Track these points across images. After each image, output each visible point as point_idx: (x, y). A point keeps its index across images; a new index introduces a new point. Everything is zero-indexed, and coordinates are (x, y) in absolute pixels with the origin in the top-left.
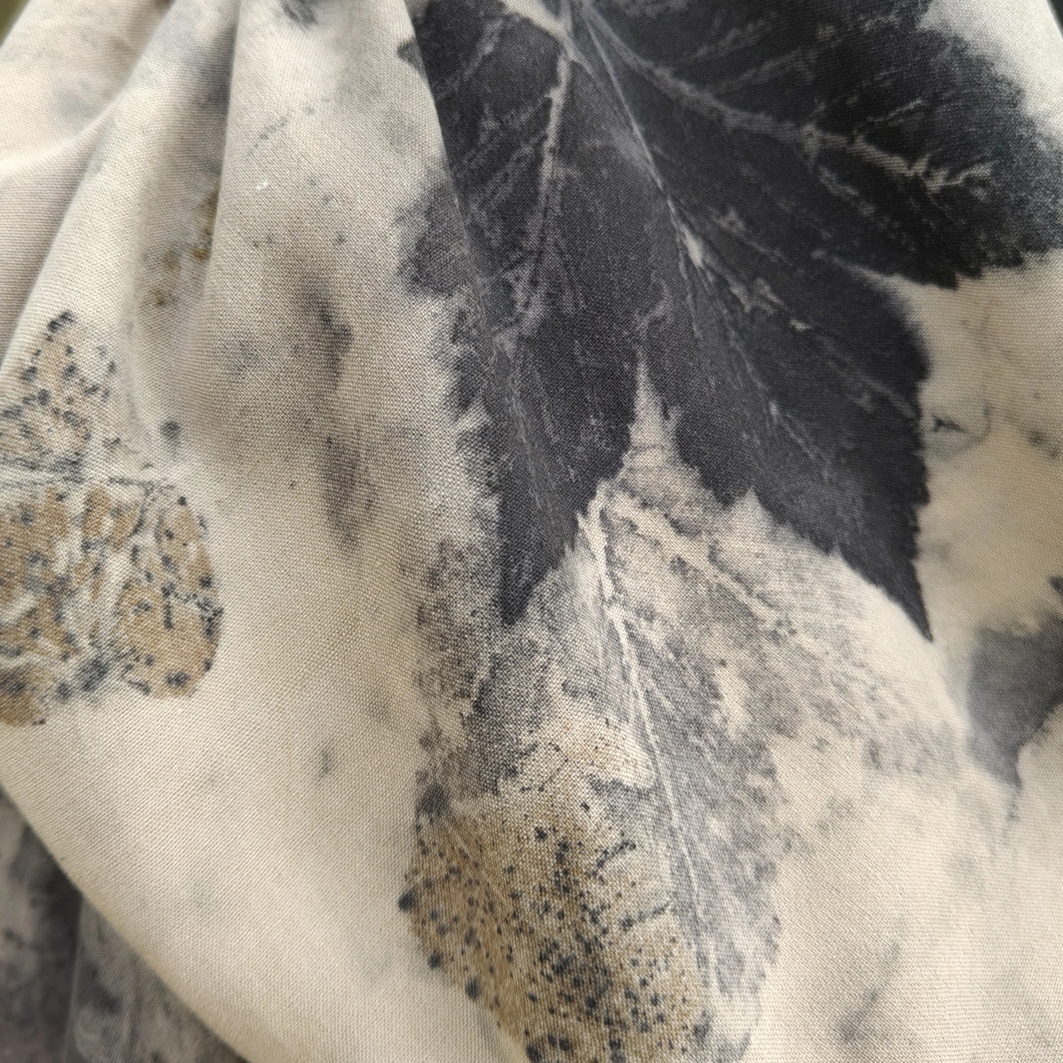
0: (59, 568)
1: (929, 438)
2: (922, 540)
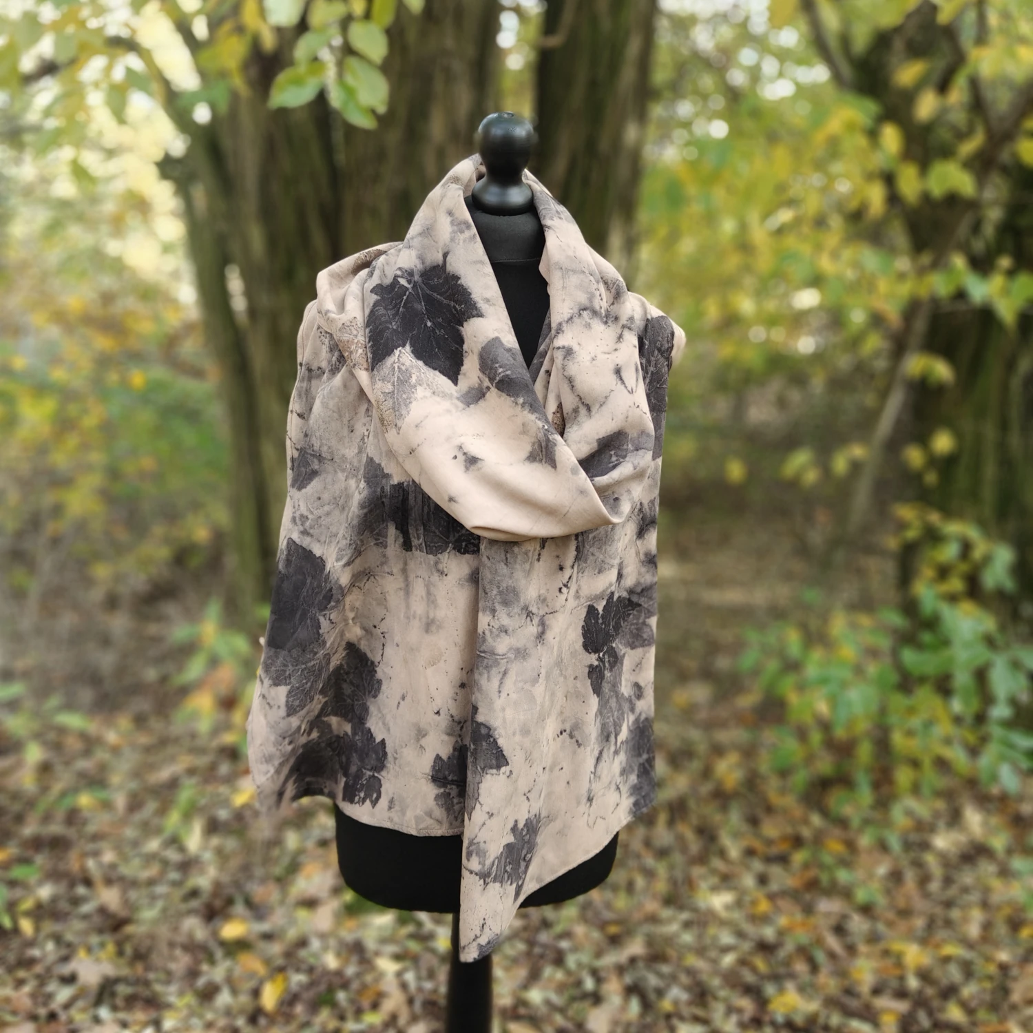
0: (352, 350)
1: (464, 354)
2: (461, 372)
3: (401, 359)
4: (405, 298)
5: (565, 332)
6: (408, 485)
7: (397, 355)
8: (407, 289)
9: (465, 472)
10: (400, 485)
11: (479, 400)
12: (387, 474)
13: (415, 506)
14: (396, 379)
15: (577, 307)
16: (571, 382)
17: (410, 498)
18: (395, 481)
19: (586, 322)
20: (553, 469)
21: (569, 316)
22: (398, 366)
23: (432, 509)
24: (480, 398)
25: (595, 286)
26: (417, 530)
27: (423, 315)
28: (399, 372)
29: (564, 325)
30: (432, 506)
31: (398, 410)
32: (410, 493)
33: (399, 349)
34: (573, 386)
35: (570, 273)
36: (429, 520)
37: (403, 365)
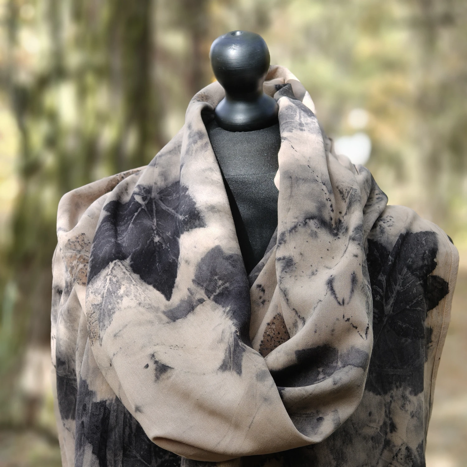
1: (178, 266)
2: (175, 285)
3: (114, 272)
4: (136, 214)
5: (288, 241)
6: (111, 404)
7: (111, 268)
8: (140, 205)
9: (156, 381)
10: (102, 404)
11: (188, 313)
12: (91, 391)
13: (115, 427)
14: (106, 291)
15: (303, 215)
16: (286, 296)
17: (111, 417)
18: (98, 398)
19: (312, 231)
20: (238, 376)
21: (293, 225)
22: (110, 278)
23: (134, 431)
24: (189, 311)
25: (328, 196)
26: (115, 455)
27: (151, 231)
28: (110, 283)
29: (287, 235)
30: (134, 427)
31: (102, 321)
32: (112, 412)
33: (114, 262)
34: (288, 300)
35: (301, 181)
36: (130, 443)
37: (115, 276)
